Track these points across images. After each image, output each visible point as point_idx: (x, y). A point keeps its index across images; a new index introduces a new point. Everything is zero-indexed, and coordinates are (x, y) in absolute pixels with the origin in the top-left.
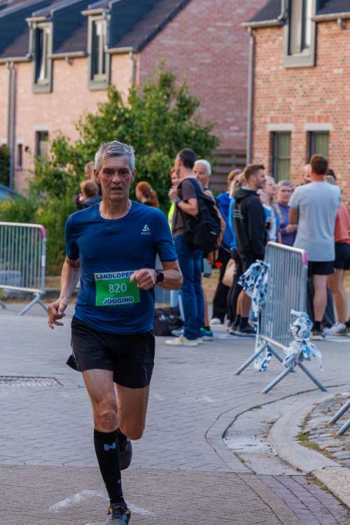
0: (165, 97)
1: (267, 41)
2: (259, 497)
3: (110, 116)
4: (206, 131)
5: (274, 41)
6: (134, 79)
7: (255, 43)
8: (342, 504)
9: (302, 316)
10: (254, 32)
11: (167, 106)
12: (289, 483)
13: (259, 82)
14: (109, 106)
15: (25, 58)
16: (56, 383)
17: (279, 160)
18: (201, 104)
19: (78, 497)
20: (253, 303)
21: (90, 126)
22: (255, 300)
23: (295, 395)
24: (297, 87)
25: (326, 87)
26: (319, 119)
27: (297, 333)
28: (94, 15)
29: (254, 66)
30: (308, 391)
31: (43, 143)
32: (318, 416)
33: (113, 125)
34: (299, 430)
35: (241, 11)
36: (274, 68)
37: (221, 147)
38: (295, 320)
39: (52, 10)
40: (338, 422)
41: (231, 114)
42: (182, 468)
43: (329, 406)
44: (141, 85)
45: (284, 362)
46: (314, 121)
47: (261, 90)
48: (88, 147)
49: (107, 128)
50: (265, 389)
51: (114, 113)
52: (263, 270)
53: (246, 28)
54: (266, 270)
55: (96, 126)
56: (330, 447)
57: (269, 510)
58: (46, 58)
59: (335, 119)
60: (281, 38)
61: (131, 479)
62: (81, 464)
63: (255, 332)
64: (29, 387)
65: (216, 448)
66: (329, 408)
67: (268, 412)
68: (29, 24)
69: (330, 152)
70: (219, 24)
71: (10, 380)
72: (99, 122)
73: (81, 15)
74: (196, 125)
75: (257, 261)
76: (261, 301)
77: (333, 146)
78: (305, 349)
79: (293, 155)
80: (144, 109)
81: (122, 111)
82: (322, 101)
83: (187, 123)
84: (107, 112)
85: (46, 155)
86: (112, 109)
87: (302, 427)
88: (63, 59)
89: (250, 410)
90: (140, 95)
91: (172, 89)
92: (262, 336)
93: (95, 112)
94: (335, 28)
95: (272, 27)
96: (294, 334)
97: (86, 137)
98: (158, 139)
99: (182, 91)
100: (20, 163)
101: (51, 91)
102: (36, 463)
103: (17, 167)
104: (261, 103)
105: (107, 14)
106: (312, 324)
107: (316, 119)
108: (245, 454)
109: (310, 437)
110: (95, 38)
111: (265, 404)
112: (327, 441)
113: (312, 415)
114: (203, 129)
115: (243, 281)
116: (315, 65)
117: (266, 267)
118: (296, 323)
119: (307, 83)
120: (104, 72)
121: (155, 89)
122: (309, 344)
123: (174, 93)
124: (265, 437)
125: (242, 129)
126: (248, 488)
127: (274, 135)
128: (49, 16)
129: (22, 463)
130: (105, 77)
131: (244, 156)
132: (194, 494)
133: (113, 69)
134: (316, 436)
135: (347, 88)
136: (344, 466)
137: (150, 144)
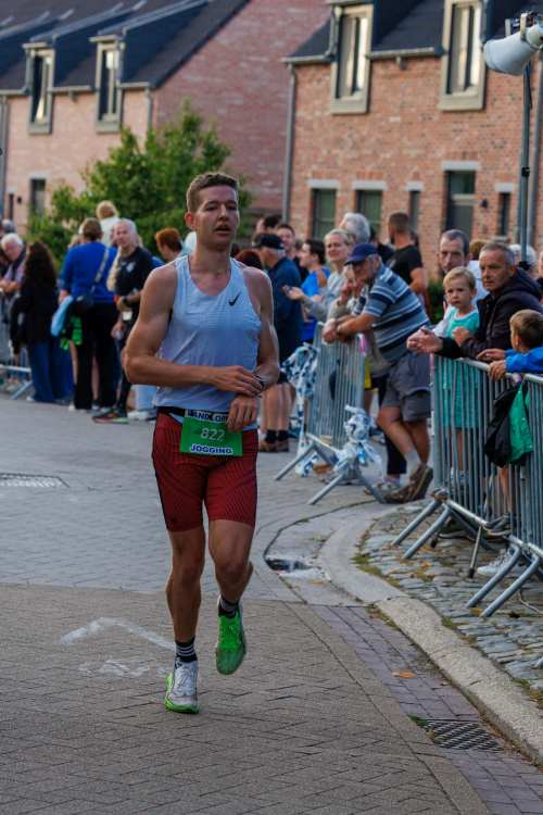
0: (189, 144)
1: (310, 81)
2: (313, 631)
3: (122, 164)
5: (319, 81)
7: (296, 83)
8: (414, 644)
9: (359, 413)
10: (297, 71)
11: (191, 154)
12: (348, 615)
13: (300, 130)
14: (121, 151)
15: (20, 92)
16: (60, 483)
17: (321, 223)
18: (233, 153)
19: (94, 626)
20: (298, 394)
21: (99, 176)
22: (300, 391)
24: (345, 136)
25: (380, 136)
26: (371, 176)
27: (352, 432)
28: (105, 42)
29: (294, 109)
30: (363, 503)
31: (39, 194)
32: (380, 535)
33: (126, 175)
34: (356, 550)
35: (279, 44)
36: (318, 113)
38: (350, 417)
39: (55, 35)
40: (405, 542)
43: (390, 523)
44: (160, 128)
46: (364, 178)
47: (302, 140)
49: (119, 177)
50: (313, 499)
51: (128, 161)
52: (311, 355)
53: (287, 64)
54: (314, 356)
55: (106, 176)
56: (395, 573)
57: (327, 649)
58: (46, 93)
59: (389, 176)
60: (327, 78)
61: (157, 605)
62: (97, 585)
64: (26, 487)
66: (391, 525)
67: (317, 527)
68: (27, 51)
69: (383, 216)
70: (253, 58)
71: (5, 479)
72: (109, 171)
73: (89, 42)
76: (307, 392)
78: (361, 453)
80: (164, 157)
81: (138, 158)
82: (375, 155)
84: (120, 159)
85: (44, 209)
86: (124, 156)
87: (360, 547)
88: (64, 94)
89: (295, 523)
90: (160, 138)
91: (198, 135)
92: (309, 435)
93: (104, 158)
94: (393, 68)
95: (318, 64)
96: (349, 434)
97: (93, 188)
98: (181, 194)
99: (209, 138)
101: (51, 132)
102: (42, 582)
104: (302, 155)
105: (120, 42)
107: (367, 176)
108: (293, 579)
109: (372, 560)
110: (105, 71)
111: (313, 518)
112: (391, 566)
113: (371, 533)
115: (288, 368)
116: (368, 112)
117: (315, 352)
118: (351, 421)
119: (358, 132)
120: (114, 111)
121: (177, 133)
122: (366, 447)
123: (200, 140)
124: (315, 558)
126: (298, 621)
127: (316, 192)
128: (49, 42)
129: (24, 582)
133: (126, 108)
134: (378, 558)
135: (405, 139)
136: (413, 597)
137: (170, 199)
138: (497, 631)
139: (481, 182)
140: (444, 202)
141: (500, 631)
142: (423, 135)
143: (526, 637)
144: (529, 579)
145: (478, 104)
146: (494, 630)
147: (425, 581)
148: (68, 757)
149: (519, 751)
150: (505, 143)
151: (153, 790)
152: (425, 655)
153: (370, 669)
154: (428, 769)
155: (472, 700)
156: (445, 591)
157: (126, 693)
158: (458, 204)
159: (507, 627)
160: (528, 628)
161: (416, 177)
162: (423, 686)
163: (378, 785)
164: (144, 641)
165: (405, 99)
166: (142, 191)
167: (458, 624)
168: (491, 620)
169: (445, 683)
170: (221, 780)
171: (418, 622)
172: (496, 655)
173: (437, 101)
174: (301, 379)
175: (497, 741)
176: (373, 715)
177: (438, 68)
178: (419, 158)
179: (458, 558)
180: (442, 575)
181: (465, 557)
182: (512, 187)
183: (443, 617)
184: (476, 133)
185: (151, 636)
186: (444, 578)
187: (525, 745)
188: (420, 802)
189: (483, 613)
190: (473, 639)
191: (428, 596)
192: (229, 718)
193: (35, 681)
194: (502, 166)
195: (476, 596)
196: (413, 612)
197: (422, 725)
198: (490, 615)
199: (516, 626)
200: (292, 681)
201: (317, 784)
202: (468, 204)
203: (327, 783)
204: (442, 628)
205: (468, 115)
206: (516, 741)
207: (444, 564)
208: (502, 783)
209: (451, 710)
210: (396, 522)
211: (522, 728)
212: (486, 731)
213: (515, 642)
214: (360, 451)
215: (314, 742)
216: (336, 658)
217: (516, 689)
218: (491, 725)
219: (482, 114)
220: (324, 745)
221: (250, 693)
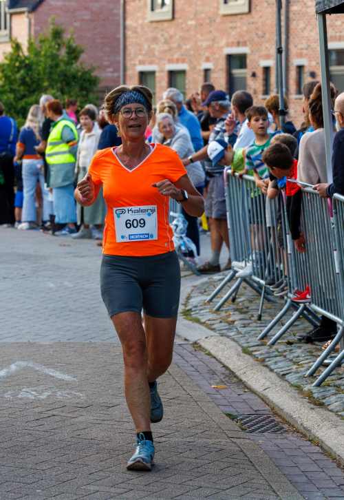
0: (57, 47)
3: (13, 62)
4: (89, 72)
6: (30, 35)
8: (224, 366)
9: (179, 217)
11: (58, 53)
13: (129, 33)
14: (11, 54)
18: (85, 51)
19: (13, 367)
24: (159, 36)
25: (181, 34)
26: (178, 61)
27: (176, 230)
29: (124, 19)
32: (197, 296)
33: (16, 69)
36: (140, 22)
38: (173, 220)
40: (214, 300)
41: (106, 58)
42: (93, 341)
43: (204, 287)
44: (36, 37)
46: (173, 63)
47: (131, 40)
49: (12, 71)
51: (17, 60)
56: (209, 320)
59: (190, 60)
61: (53, 351)
62: (13, 340)
66: (205, 289)
69: (187, 87)
72: (5, 67)
74: (82, 68)
77: (189, 82)
78: (182, 243)
80: (41, 57)
81: (23, 58)
82: (179, 47)
83: (74, 66)
84: (11, 60)
86: (14, 57)
87: (185, 305)
90: (37, 45)
91: (62, 40)
96: (173, 231)
98: (53, 80)
99: (69, 42)
104: (131, 50)
106: (187, 223)
107: (175, 61)
109: (192, 313)
112: (206, 316)
113: (192, 295)
114: (86, 70)
116: (173, 18)
118: (175, 222)
119: (167, 32)
120: (5, 28)
121: (48, 40)
122: (185, 239)
123: (64, 44)
125: (116, 70)
127: (143, 75)
132: (106, 362)
133: (13, 25)
134: (197, 312)
135: (199, 36)
136: (222, 335)
137: (46, 84)
138: (278, 354)
139: (250, 61)
140: (227, 75)
141: (282, 354)
142: (211, 32)
143: (298, 357)
144: (298, 318)
145: (246, 9)
146: (276, 353)
147: (230, 324)
149: (298, 432)
150: (265, 34)
151: (59, 472)
152: (233, 372)
153: (197, 385)
154: (239, 447)
155: (265, 400)
156: (243, 330)
157: (36, 410)
158: (236, 76)
159: (285, 351)
160: (299, 351)
161: (208, 60)
162: (233, 392)
163: (207, 459)
164: (47, 375)
165: (198, 8)
166: (28, 79)
167: (253, 351)
168: (275, 347)
169: (246, 390)
170: (103, 463)
171: (226, 352)
172: (279, 370)
173: (218, 8)
175: (284, 426)
176: (200, 414)
178: (209, 47)
179: (250, 308)
180: (241, 319)
181: (254, 307)
182: (271, 63)
183: (242, 347)
184: (245, 28)
185: (51, 372)
186: (241, 322)
187: (302, 428)
188: (235, 469)
189: (268, 343)
190: (263, 361)
191: (232, 334)
192: (105, 422)
194: (264, 49)
195: (263, 332)
196: (223, 345)
197: (233, 419)
198: (273, 344)
199: (291, 350)
201: (166, 461)
202: (243, 75)
203: (173, 461)
204: (243, 354)
205: (239, 16)
206: (296, 426)
207: (241, 313)
208: (288, 453)
209: (251, 408)
210: (208, 287)
211: (299, 417)
212: (276, 420)
213: (291, 360)
214: (181, 242)
215: (162, 435)
216: (174, 378)
217: (293, 391)
218: (279, 416)
219: (249, 16)
220: (168, 436)
221: (119, 405)
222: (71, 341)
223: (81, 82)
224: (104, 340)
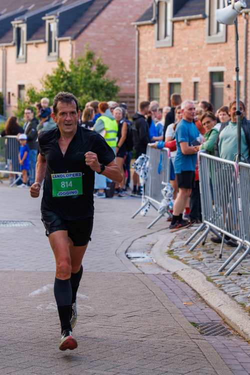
0: (90, 65)
1: (145, 33)
2: (146, 286)
3: (59, 76)
4: (112, 83)
5: (150, 32)
6: (72, 55)
7: (139, 34)
8: (193, 290)
9: (168, 185)
10: (139, 28)
11: (91, 69)
12: (163, 278)
13: (141, 56)
14: (58, 70)
15: (12, 44)
16: (29, 223)
18: (110, 68)
19: (45, 288)
20: (140, 178)
21: (48, 82)
22: (141, 176)
23: (164, 229)
24: (163, 58)
25: (178, 57)
26: (175, 76)
27: (165, 194)
28: (49, 19)
29: (139, 46)
31: (22, 91)
32: (179, 241)
33: (60, 80)
34: (168, 248)
35: (131, 16)
36: (150, 48)
37: (121, 92)
38: (164, 187)
39: (26, 17)
40: (189, 244)
41: (126, 73)
42: (103, 271)
43: (184, 235)
44: (76, 57)
45: (159, 211)
46: (172, 77)
47: (143, 61)
48: (47, 93)
49: (58, 82)
50: (149, 226)
51: (61, 74)
52: (146, 160)
53: (134, 25)
55: (51, 81)
56: (185, 258)
57: (153, 294)
58: (23, 44)
59: (184, 75)
60: (153, 31)
62: (47, 270)
63: (141, 195)
64: (15, 227)
65: (122, 260)
67: (150, 239)
68: (13, 25)
70: (119, 24)
71: (5, 223)
72: (54, 79)
73: (42, 20)
74: (107, 80)
75: (143, 154)
76: (144, 177)
77: (183, 91)
79: (161, 96)
80: (79, 71)
81: (66, 72)
82: (177, 66)
83: (102, 79)
84: (58, 73)
85: (24, 98)
86: (60, 72)
87: (170, 247)
88: (32, 44)
89: (140, 237)
90: (75, 63)
91: (93, 60)
92: (146, 196)
93: (51, 73)
94: (184, 25)
95: (148, 25)
96: (164, 195)
97: (46, 87)
98: (86, 88)
99: (99, 61)
100: (9, 102)
101: (26, 62)
102: (21, 269)
103: (7, 104)
104: (143, 68)
105: (56, 19)
107: (173, 76)
108: (138, 262)
109: (174, 253)
110: (50, 33)
111: (149, 235)
112: (183, 255)
113: (175, 240)
114: (110, 81)
116: (173, 45)
117: (148, 158)
118: (165, 189)
119: (169, 55)
120: (55, 51)
121: (84, 60)
122: (172, 201)
123: (95, 62)
124: (149, 253)
125: (133, 82)
126: (140, 282)
127: (151, 85)
128: (24, 20)
129: (13, 270)
130: (56, 54)
131: (134, 97)
132: (110, 285)
133: (61, 49)
134: (177, 252)
135: (190, 58)
136: (194, 268)
137: (82, 91)
138: (232, 282)
139: (227, 76)
140: (209, 87)
141: (233, 282)
142: (199, 56)
143: (245, 284)
145: (224, 40)
146: (230, 281)
147: (199, 261)
148: (30, 347)
149: (240, 336)
152: (199, 294)
153: (173, 302)
154: (197, 345)
155: (219, 313)
156: (209, 265)
158: (216, 87)
159: (236, 280)
160: (246, 280)
161: (196, 75)
163: (173, 353)
165: (190, 39)
166: (69, 88)
167: (214, 279)
168: (229, 277)
169: (207, 307)
170: (101, 354)
171: (196, 279)
172: (231, 293)
173: (204, 39)
174: (142, 171)
175: (230, 331)
176: (173, 322)
177: (204, 24)
178: (197, 67)
179: (215, 250)
180: (207, 258)
181: (218, 249)
182: (241, 78)
183: (207, 276)
184: (223, 53)
186: (208, 259)
187: (243, 333)
188: (193, 360)
189: (225, 274)
190: (220, 286)
191: (200, 267)
192: (106, 327)
193: (17, 314)
195: (222, 266)
196: (193, 275)
197: (195, 326)
198: (228, 275)
199: (240, 279)
200: (136, 309)
201: (145, 354)
202: (221, 87)
203: (150, 354)
204: (208, 282)
205: (219, 45)
206: (239, 331)
207: (208, 253)
208: (231, 350)
209: (209, 319)
210: (186, 235)
211: (241, 325)
212: (226, 327)
213: (240, 286)
214: (169, 203)
215: (145, 336)
216: (156, 297)
217: (239, 307)
218: (228, 324)
219: (226, 44)
220: (149, 337)
221: (116, 315)
222: (87, 271)
223: (106, 90)
224: (110, 271)
